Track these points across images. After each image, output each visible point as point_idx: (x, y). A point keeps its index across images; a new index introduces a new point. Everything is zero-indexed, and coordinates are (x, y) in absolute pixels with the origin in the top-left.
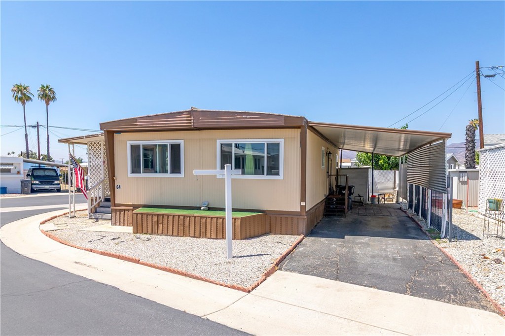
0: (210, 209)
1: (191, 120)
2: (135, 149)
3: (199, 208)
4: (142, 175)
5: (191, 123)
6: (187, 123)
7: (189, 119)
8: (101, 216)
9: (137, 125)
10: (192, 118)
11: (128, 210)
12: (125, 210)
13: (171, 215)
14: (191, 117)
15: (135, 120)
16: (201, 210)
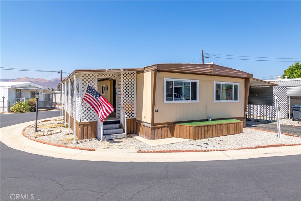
0: (213, 120)
1: (212, 70)
2: (168, 83)
3: (207, 120)
4: (174, 102)
5: (212, 71)
6: (210, 71)
7: (211, 69)
8: (115, 136)
9: (183, 68)
10: (213, 69)
11: (164, 127)
12: (161, 127)
13: (214, 125)
14: (212, 68)
15: (182, 65)
16: (209, 121)
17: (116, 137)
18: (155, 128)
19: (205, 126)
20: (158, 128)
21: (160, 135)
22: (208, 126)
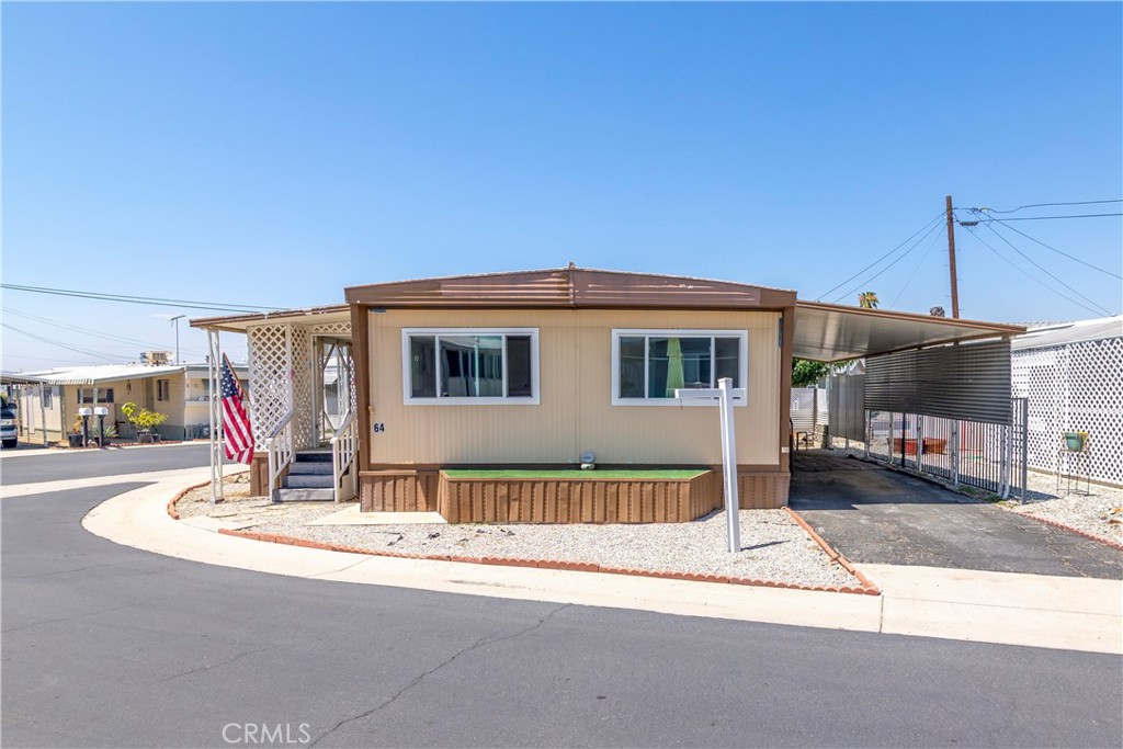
0: (597, 467)
1: (568, 289)
2: (422, 347)
3: (577, 467)
4: (439, 401)
5: (568, 295)
6: (559, 295)
7: (565, 286)
8: (305, 494)
9: (441, 294)
10: (571, 285)
11: (405, 477)
12: (395, 478)
13: (539, 482)
14: (568, 283)
15: (437, 284)
16: (580, 469)
17: (309, 495)
18: (373, 477)
19: (496, 483)
20: (385, 479)
21: (389, 499)
22: (509, 483)
